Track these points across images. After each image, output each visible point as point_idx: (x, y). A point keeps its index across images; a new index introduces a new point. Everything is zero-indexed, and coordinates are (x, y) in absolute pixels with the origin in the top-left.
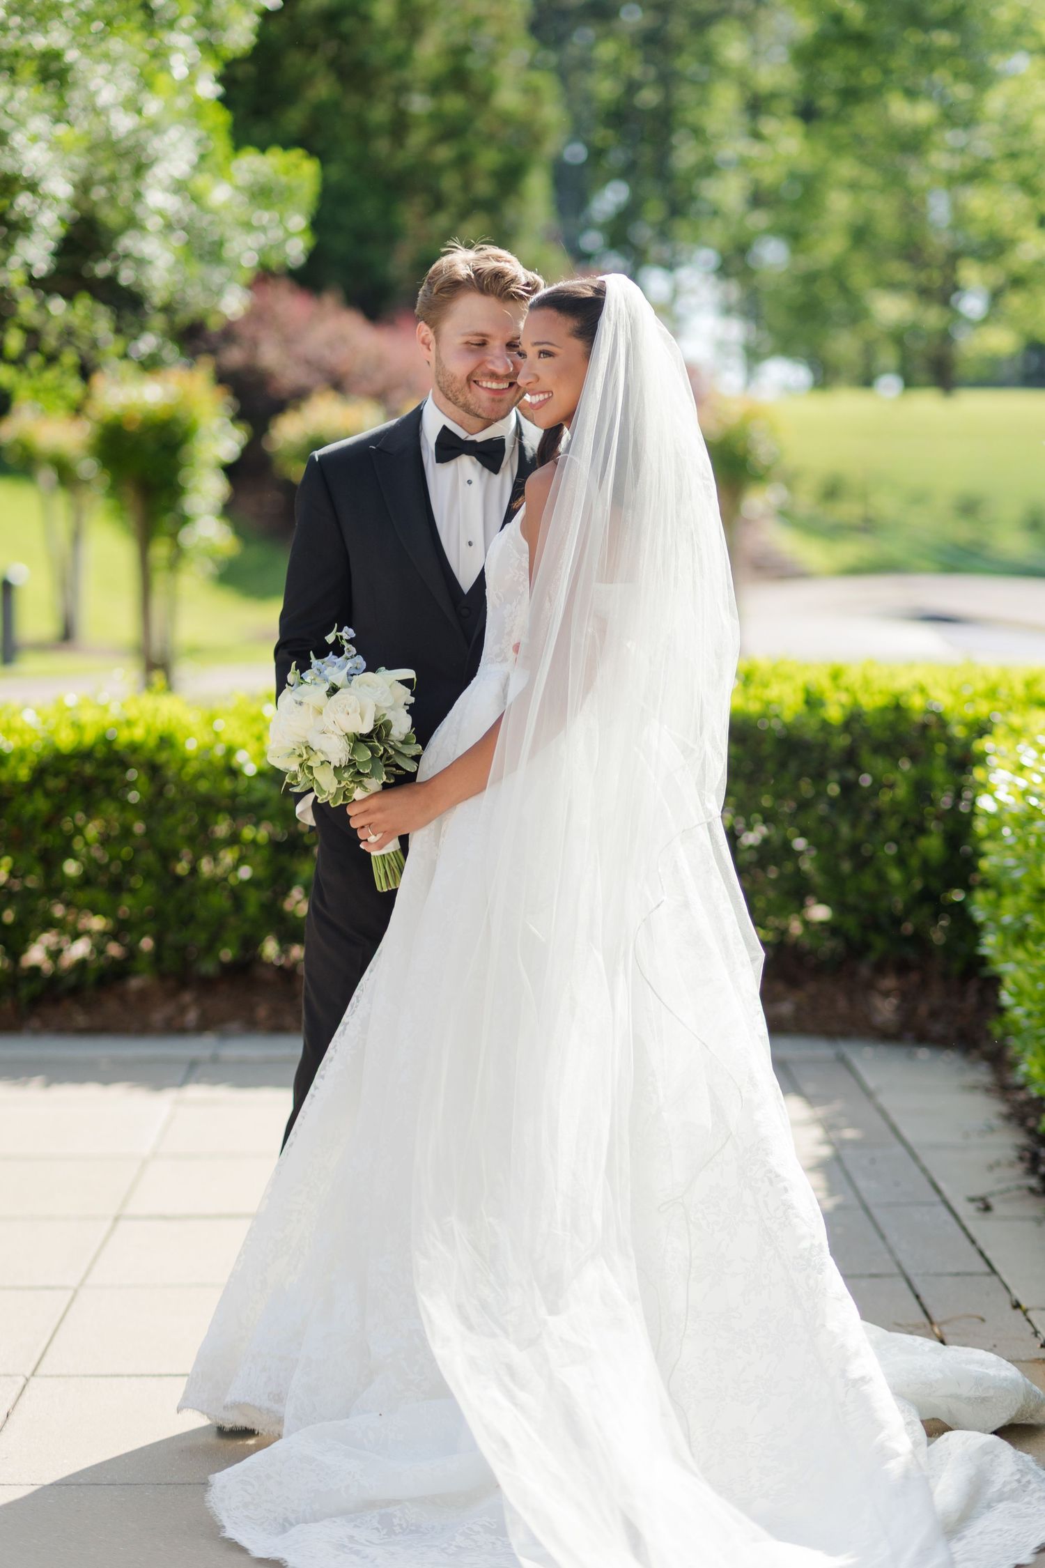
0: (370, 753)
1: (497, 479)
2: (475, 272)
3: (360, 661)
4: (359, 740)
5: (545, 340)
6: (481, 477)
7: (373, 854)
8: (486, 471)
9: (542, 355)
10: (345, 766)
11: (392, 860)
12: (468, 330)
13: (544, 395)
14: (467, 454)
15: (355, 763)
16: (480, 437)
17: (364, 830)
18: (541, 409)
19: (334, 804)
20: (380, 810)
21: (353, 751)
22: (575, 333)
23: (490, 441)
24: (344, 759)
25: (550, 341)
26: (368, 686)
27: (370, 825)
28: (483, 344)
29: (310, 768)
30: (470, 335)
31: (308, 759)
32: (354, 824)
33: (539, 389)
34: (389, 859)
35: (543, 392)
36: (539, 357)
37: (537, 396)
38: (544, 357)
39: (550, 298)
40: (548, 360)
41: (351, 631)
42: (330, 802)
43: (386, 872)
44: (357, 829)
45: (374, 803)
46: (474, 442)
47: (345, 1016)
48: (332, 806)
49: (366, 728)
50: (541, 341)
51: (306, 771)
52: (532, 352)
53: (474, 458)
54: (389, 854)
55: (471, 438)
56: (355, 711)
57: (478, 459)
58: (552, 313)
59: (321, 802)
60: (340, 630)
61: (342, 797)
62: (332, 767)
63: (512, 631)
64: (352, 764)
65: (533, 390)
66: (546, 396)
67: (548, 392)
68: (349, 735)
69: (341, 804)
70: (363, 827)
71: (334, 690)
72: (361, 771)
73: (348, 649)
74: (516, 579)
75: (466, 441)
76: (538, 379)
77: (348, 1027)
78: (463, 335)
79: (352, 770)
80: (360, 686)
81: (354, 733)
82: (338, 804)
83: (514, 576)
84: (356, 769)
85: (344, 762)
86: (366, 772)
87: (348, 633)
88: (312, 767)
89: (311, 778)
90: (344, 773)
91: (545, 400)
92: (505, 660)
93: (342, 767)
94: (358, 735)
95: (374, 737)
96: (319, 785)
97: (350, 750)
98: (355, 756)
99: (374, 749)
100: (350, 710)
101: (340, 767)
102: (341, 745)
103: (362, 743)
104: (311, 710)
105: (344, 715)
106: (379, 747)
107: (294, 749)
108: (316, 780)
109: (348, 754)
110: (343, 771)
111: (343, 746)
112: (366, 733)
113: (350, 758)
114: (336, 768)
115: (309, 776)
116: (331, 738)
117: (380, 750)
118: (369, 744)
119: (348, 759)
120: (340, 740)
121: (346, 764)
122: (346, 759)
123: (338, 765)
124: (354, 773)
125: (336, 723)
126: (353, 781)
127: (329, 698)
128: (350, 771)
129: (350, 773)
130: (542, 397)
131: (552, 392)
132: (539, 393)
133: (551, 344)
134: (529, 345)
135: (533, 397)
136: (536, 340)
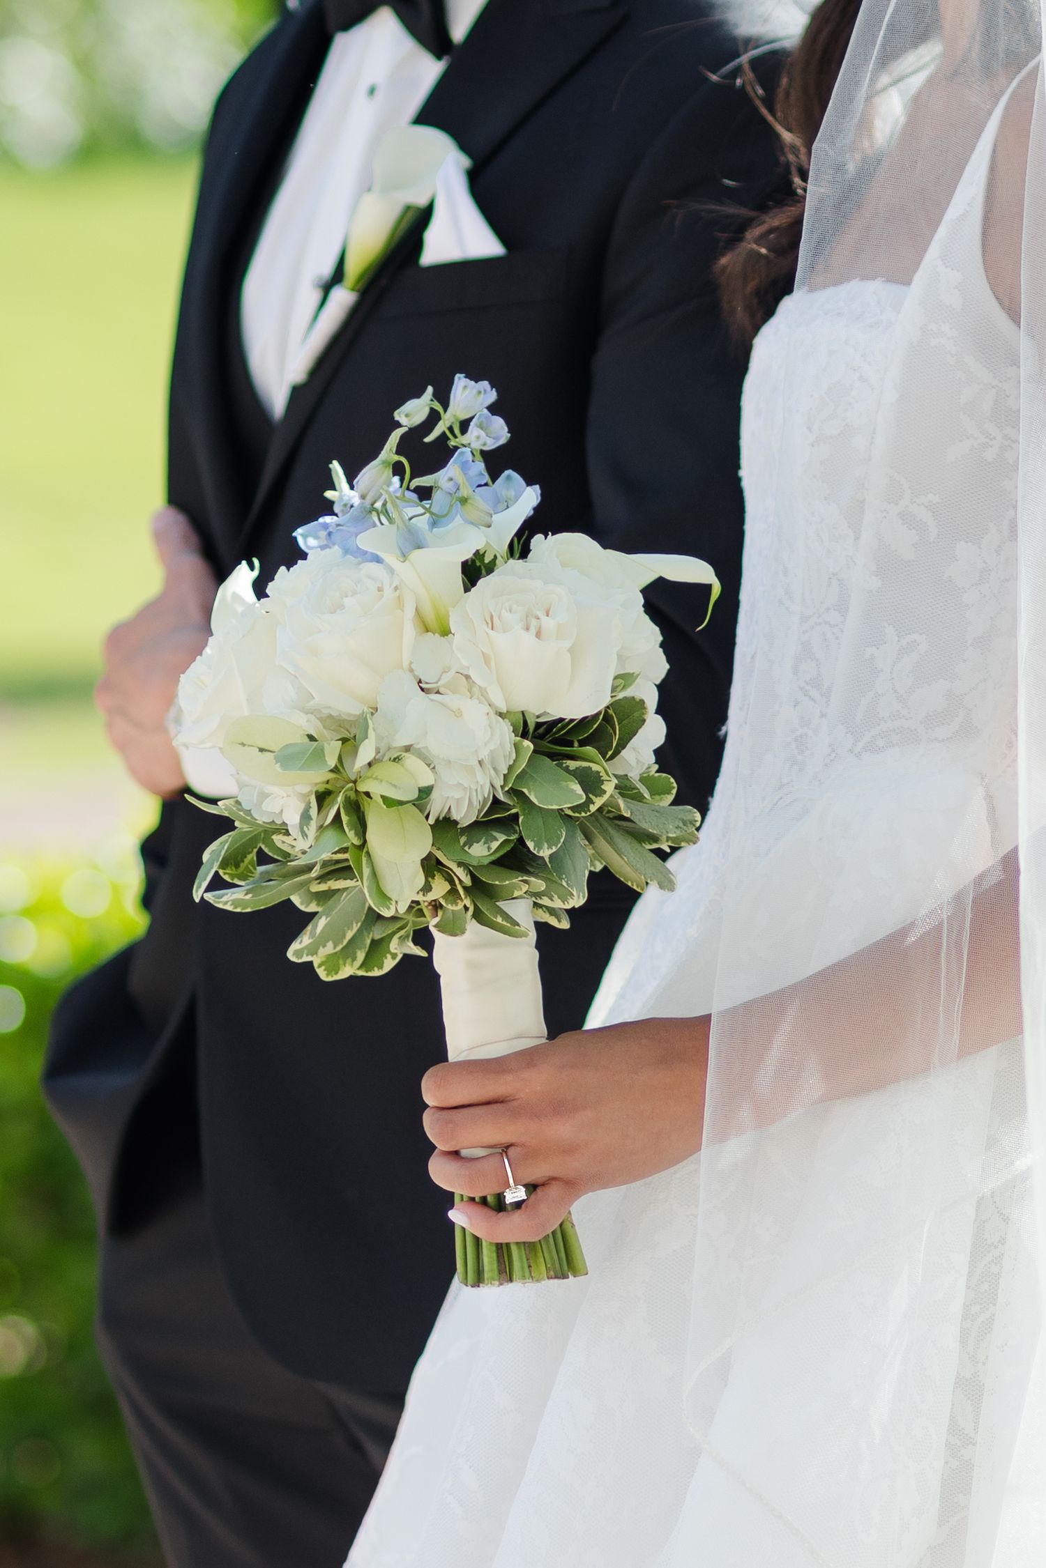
0: (577, 788)
15: (516, 816)
42: (317, 964)
59: (292, 959)
64: (498, 816)
71: (473, 571)
72: (530, 845)
79: (500, 840)
90: (469, 843)
93: (465, 823)
94: (531, 727)
95: (576, 744)
96: (374, 874)
97: (510, 768)
98: (525, 791)
99: (591, 783)
100: (548, 623)
101: (456, 823)
102: (486, 744)
103: (553, 756)
104: (410, 612)
105: (529, 637)
106: (602, 782)
107: (311, 738)
108: (368, 853)
109: (499, 782)
110: (463, 840)
111: (492, 747)
112: (572, 720)
113: (501, 797)
114: (444, 826)
115: (351, 834)
116: (458, 714)
117: (605, 792)
118: (573, 765)
119: (494, 796)
120: (490, 726)
121: (477, 818)
122: (485, 800)
123: (455, 816)
124: (508, 848)
125: (493, 664)
126: (480, 889)
127: (467, 590)
128: (496, 839)
129: (495, 845)
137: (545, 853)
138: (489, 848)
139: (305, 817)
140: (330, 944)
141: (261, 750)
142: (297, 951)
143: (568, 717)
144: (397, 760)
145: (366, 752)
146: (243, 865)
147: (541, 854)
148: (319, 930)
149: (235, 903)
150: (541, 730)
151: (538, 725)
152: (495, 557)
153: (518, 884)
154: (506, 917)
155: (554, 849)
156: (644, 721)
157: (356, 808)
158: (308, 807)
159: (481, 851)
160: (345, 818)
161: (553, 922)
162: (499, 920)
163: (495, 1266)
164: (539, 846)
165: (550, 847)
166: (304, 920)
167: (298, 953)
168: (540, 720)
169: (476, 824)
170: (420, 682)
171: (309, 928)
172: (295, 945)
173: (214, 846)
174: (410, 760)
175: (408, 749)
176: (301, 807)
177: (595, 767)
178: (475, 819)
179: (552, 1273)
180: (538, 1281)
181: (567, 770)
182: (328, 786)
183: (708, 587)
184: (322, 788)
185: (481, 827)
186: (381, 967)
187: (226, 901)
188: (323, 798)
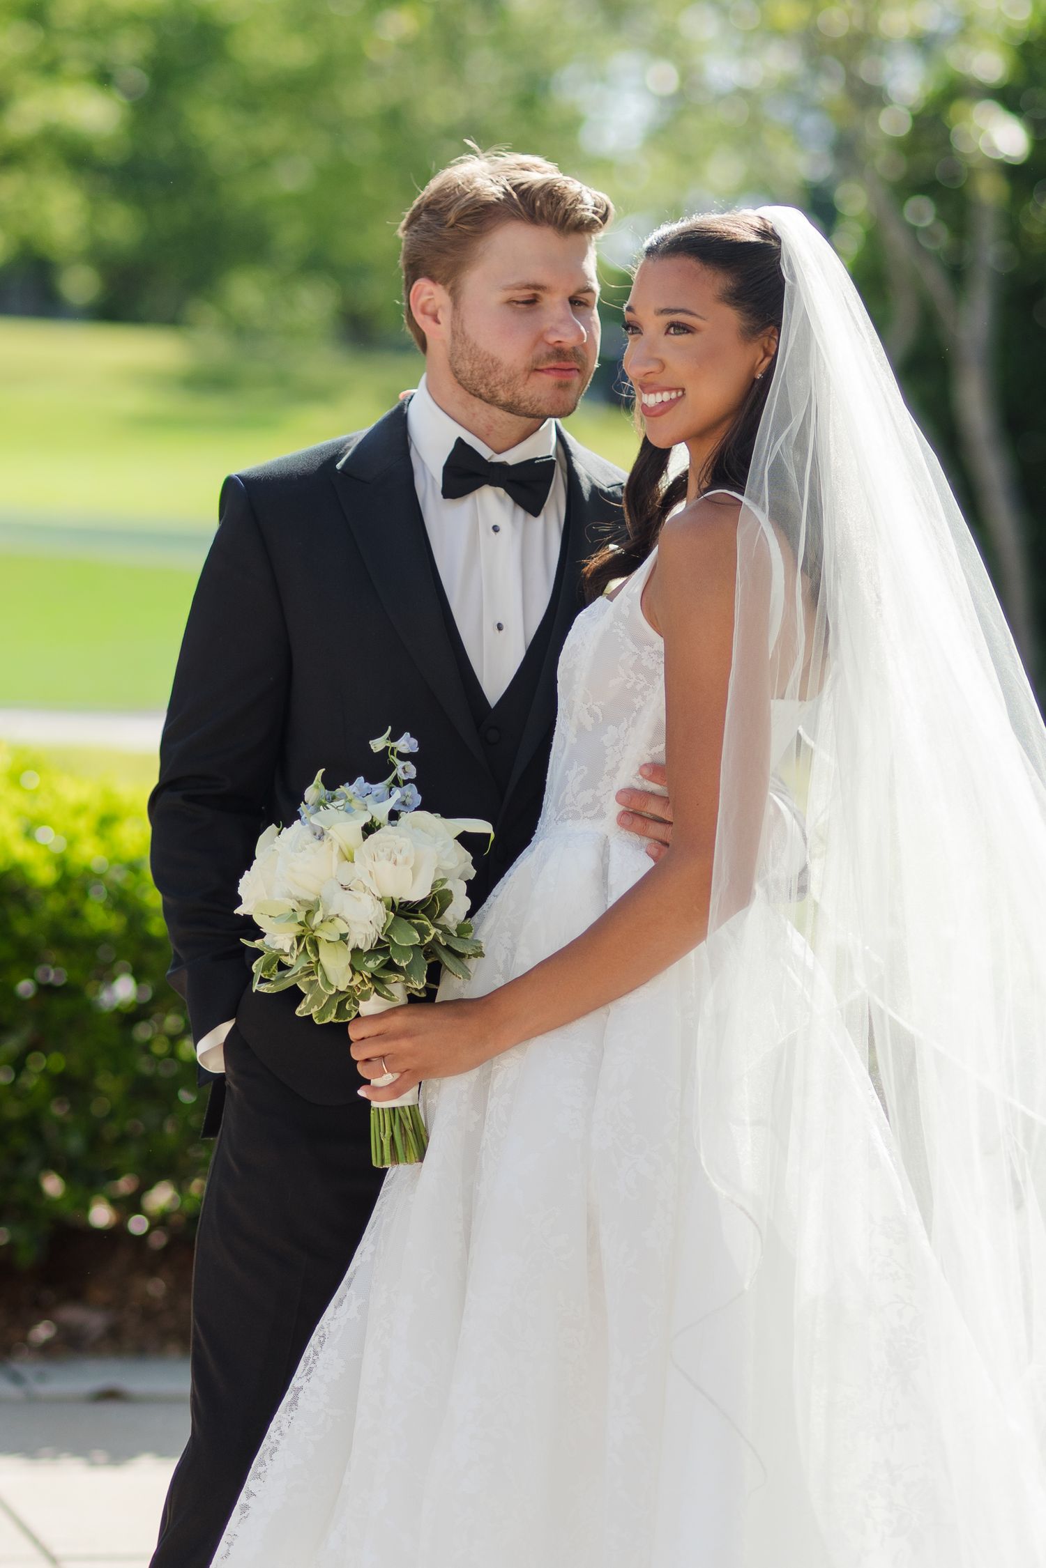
0: (417, 935)
1: (538, 522)
2: (515, 188)
3: (413, 794)
4: (403, 911)
5: (680, 306)
6: (513, 521)
7: (374, 1104)
8: (521, 512)
9: (672, 330)
11: (407, 1118)
12: (513, 281)
13: (670, 394)
14: (491, 485)
15: (389, 947)
16: (513, 457)
17: (369, 1065)
18: (666, 416)
19: (320, 1021)
20: (406, 1034)
21: (389, 928)
22: (728, 297)
23: (530, 463)
24: (373, 938)
25: (688, 308)
26: (419, 831)
27: (383, 1057)
28: (532, 302)
30: (517, 289)
32: (357, 1053)
33: (664, 383)
34: (402, 1113)
35: (670, 390)
36: (667, 332)
37: (658, 395)
38: (675, 334)
39: (690, 239)
40: (684, 339)
41: (414, 741)
42: (314, 1016)
43: (392, 1138)
44: (358, 1061)
45: (398, 1022)
46: (502, 466)
47: (294, 1379)
48: (317, 1022)
49: (417, 892)
50: (672, 307)
52: (652, 324)
53: (501, 491)
54: (403, 1108)
55: (499, 458)
56: (406, 862)
57: (508, 491)
58: (692, 264)
59: (299, 1015)
60: (394, 737)
61: (334, 1011)
62: (350, 948)
63: (617, 769)
64: (381, 947)
65: (652, 384)
66: (674, 395)
67: (678, 389)
68: (389, 900)
69: (331, 1022)
70: (367, 1060)
71: (369, 829)
72: (396, 961)
73: (404, 768)
74: (629, 686)
75: (491, 463)
76: (663, 365)
77: (301, 1394)
78: (506, 289)
79: (381, 958)
80: (410, 829)
81: (392, 898)
82: (326, 1021)
83: (628, 681)
84: (387, 958)
85: (371, 943)
87: (407, 743)
89: (315, 960)
90: (367, 961)
91: (672, 402)
92: (601, 814)
93: (365, 950)
94: (397, 905)
95: (420, 912)
96: (324, 974)
97: (385, 924)
98: (392, 936)
99: (423, 931)
100: (400, 858)
101: (362, 950)
102: (372, 913)
103: (406, 918)
104: (336, 849)
105: (390, 865)
106: (430, 930)
107: (294, 910)
108: (321, 965)
109: (380, 931)
110: (365, 959)
111: (374, 915)
112: (415, 902)
113: (382, 938)
114: (356, 951)
115: (312, 955)
116: (359, 899)
117: (431, 934)
118: (416, 921)
119: (379, 938)
120: (374, 905)
121: (371, 947)
122: (375, 939)
123: (361, 947)
124: (384, 963)
125: (373, 876)
126: (374, 979)
127: (365, 838)
128: (379, 959)
129: (378, 962)
130: (666, 396)
131: (683, 390)
132: (662, 390)
133: (691, 314)
134: (651, 313)
135: (652, 396)
136: (663, 306)
137: (404, 964)
138: (375, 964)
139: (292, 948)
140: (316, 1007)
141: (270, 916)
142: (301, 1011)
143: (414, 900)
144: (331, 921)
145: (318, 917)
146: (272, 970)
147: (401, 965)
148: (308, 1001)
149: (268, 989)
150: (403, 905)
151: (401, 903)
152: (380, 824)
153: (393, 977)
154: (388, 991)
155: (407, 962)
156: (452, 900)
157: (315, 943)
158: (293, 944)
159: (371, 965)
160: (308, 948)
161: (417, 994)
162: (385, 993)
163: (390, 1157)
164: (400, 961)
165: (405, 962)
166: (301, 996)
167: (300, 1012)
168: (401, 901)
169: (370, 951)
170: (342, 885)
171: (304, 1000)
172: (298, 1009)
173: (257, 962)
174: (338, 921)
175: (337, 916)
176: (290, 943)
177: (425, 923)
178: (370, 948)
179: (417, 1160)
180: (410, 1163)
181: (413, 925)
182: (303, 933)
183: (489, 835)
184: (299, 934)
185: (373, 953)
186: (350, 1016)
187: (265, 988)
188: (299, 939)
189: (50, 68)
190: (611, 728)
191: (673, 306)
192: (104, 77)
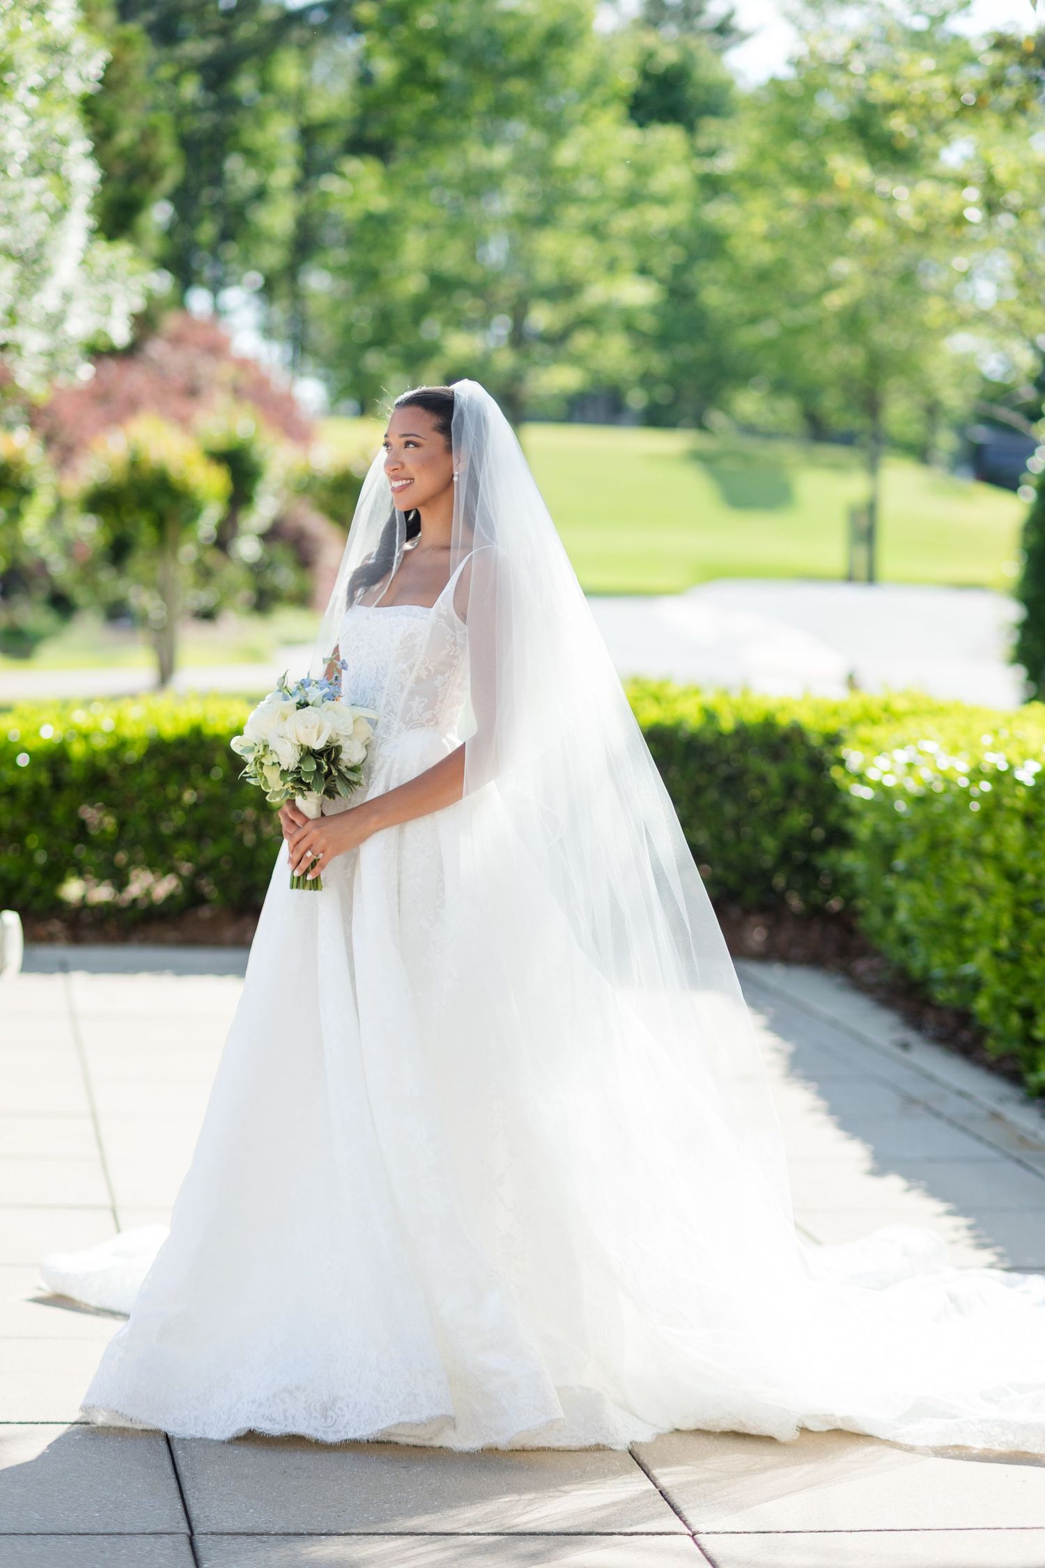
4: (308, 753)
5: (412, 432)
9: (408, 445)
10: (292, 771)
13: (406, 481)
15: (301, 772)
18: (403, 493)
21: (301, 761)
22: (438, 429)
24: (292, 764)
25: (416, 433)
26: (335, 712)
29: (262, 764)
31: (263, 756)
33: (402, 476)
36: (405, 447)
37: (400, 482)
38: (411, 446)
40: (414, 448)
49: (318, 745)
51: (258, 765)
52: (398, 443)
56: (314, 728)
58: (419, 410)
62: (281, 769)
64: (297, 771)
65: (397, 476)
66: (408, 481)
67: (410, 479)
68: (304, 747)
76: (403, 465)
79: (295, 776)
80: (327, 710)
81: (308, 747)
84: (299, 776)
85: (292, 767)
86: (308, 781)
88: (263, 764)
89: (261, 772)
91: (407, 486)
94: (306, 749)
95: (320, 755)
96: (266, 781)
97: (299, 759)
98: (303, 765)
100: (309, 725)
103: (311, 757)
105: (303, 728)
108: (264, 776)
109: (297, 762)
111: (295, 753)
114: (284, 770)
117: (325, 768)
119: (297, 765)
120: (295, 747)
123: (287, 768)
125: (295, 732)
129: (293, 778)
130: (404, 482)
131: (413, 479)
132: (402, 479)
133: (418, 436)
134: (397, 437)
135: (397, 482)
136: (403, 433)
143: (317, 748)
150: (311, 750)
155: (311, 781)
164: (306, 779)
170: (278, 735)
181: (315, 761)
185: (292, 773)
189: (612, 267)
190: (439, 677)
191: (408, 432)
192: (643, 271)
